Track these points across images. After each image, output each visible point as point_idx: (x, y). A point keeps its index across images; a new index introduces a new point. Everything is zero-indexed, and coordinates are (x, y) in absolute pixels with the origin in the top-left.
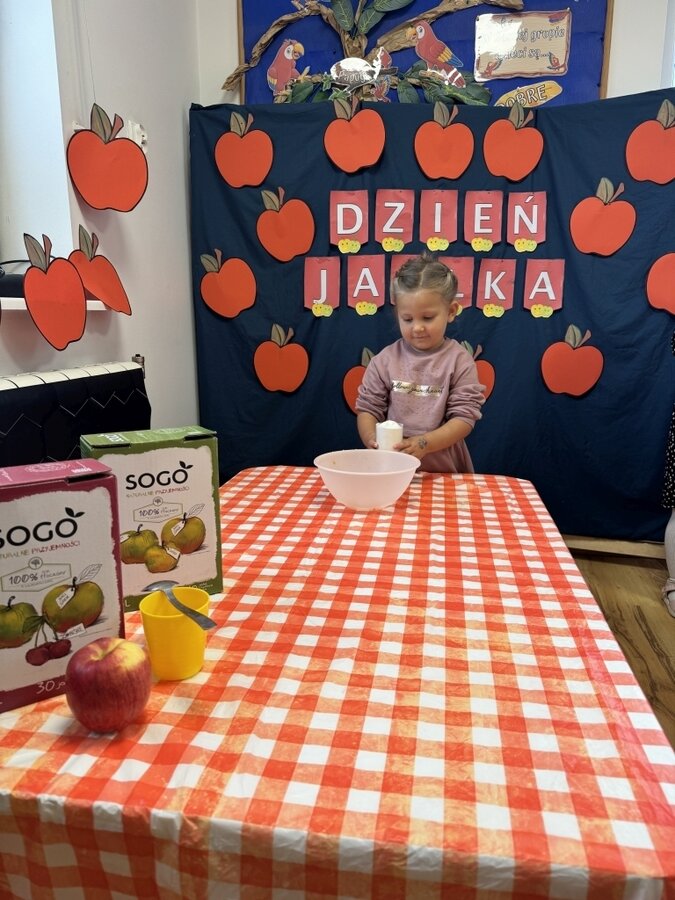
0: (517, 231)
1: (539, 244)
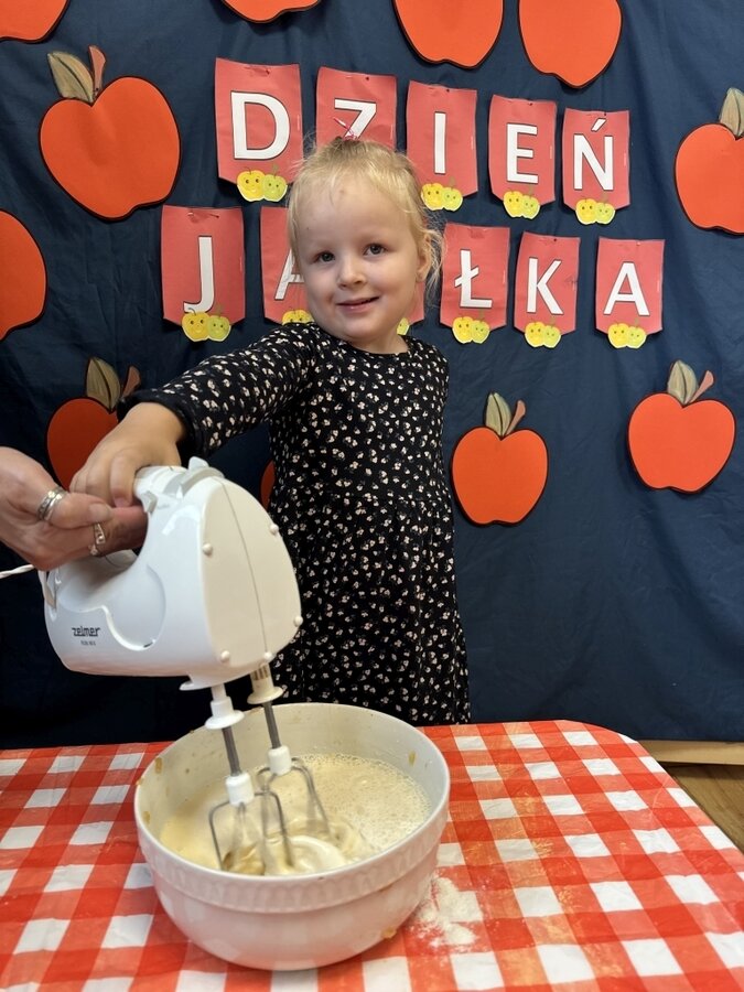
0: (578, 184)
1: (617, 211)
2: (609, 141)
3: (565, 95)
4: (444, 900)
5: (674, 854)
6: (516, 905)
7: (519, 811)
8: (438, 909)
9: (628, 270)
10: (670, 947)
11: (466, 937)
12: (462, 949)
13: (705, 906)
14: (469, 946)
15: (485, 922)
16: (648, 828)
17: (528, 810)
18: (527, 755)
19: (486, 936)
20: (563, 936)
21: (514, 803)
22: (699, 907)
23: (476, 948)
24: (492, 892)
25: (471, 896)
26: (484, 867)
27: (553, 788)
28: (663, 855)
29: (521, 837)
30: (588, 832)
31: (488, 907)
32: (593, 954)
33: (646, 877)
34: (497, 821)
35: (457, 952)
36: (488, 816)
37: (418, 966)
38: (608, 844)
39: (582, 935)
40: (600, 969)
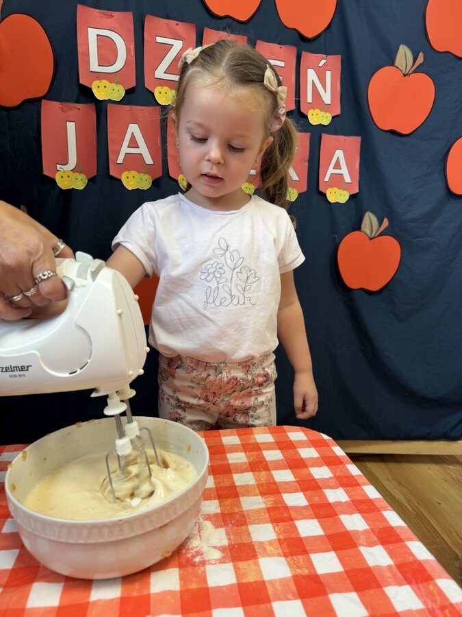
0: (310, 100)
1: (333, 117)
2: (328, 74)
3: (302, 43)
4: (205, 533)
5: (346, 502)
6: (249, 535)
7: (256, 480)
8: (201, 539)
9: (339, 154)
10: (338, 556)
11: (217, 555)
12: (213, 562)
13: (361, 532)
14: (217, 560)
15: (229, 545)
16: (332, 488)
17: (262, 479)
18: (264, 446)
19: (229, 554)
20: (275, 552)
21: (254, 475)
22: (357, 532)
23: (222, 561)
24: (235, 528)
25: (222, 531)
26: (231, 514)
27: (278, 466)
28: (340, 503)
29: (256, 495)
30: (296, 491)
31: (232, 537)
32: (292, 563)
33: (329, 516)
34: (242, 486)
35: (210, 564)
36: (237, 484)
37: (185, 573)
38: (308, 498)
39: (287, 551)
40: (295, 571)
